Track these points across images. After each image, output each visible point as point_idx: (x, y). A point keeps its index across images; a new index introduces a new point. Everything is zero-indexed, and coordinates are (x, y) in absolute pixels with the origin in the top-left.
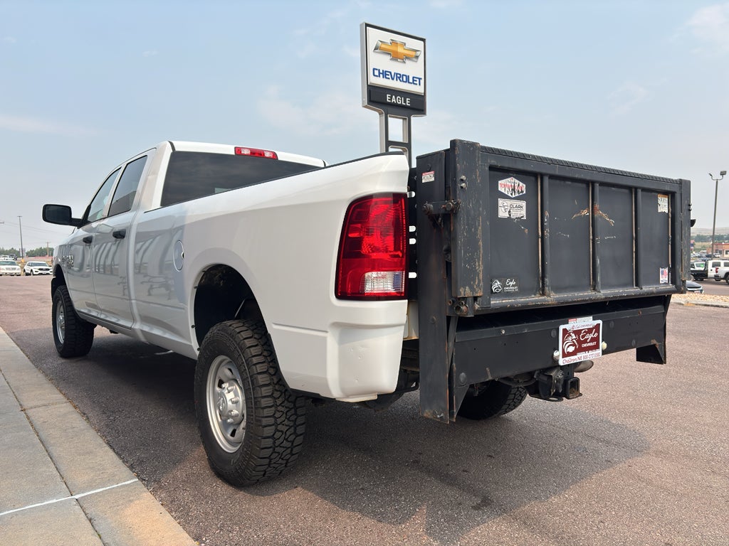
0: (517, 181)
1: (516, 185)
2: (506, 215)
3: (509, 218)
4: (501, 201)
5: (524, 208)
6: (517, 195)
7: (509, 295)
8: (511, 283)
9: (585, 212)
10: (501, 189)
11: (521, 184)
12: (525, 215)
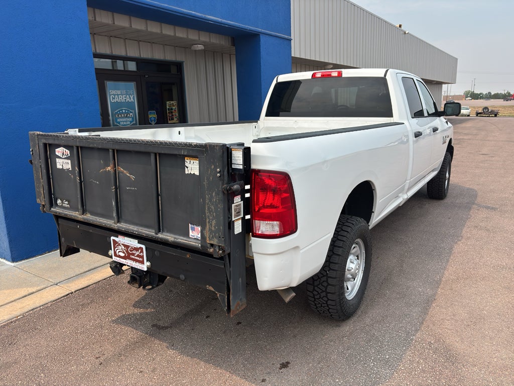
0: (64, 149)
1: (64, 151)
2: (61, 167)
3: (62, 169)
4: (57, 160)
5: (70, 163)
6: (65, 157)
7: (65, 208)
8: (66, 203)
9: (109, 168)
10: (57, 153)
11: (67, 151)
12: (71, 168)
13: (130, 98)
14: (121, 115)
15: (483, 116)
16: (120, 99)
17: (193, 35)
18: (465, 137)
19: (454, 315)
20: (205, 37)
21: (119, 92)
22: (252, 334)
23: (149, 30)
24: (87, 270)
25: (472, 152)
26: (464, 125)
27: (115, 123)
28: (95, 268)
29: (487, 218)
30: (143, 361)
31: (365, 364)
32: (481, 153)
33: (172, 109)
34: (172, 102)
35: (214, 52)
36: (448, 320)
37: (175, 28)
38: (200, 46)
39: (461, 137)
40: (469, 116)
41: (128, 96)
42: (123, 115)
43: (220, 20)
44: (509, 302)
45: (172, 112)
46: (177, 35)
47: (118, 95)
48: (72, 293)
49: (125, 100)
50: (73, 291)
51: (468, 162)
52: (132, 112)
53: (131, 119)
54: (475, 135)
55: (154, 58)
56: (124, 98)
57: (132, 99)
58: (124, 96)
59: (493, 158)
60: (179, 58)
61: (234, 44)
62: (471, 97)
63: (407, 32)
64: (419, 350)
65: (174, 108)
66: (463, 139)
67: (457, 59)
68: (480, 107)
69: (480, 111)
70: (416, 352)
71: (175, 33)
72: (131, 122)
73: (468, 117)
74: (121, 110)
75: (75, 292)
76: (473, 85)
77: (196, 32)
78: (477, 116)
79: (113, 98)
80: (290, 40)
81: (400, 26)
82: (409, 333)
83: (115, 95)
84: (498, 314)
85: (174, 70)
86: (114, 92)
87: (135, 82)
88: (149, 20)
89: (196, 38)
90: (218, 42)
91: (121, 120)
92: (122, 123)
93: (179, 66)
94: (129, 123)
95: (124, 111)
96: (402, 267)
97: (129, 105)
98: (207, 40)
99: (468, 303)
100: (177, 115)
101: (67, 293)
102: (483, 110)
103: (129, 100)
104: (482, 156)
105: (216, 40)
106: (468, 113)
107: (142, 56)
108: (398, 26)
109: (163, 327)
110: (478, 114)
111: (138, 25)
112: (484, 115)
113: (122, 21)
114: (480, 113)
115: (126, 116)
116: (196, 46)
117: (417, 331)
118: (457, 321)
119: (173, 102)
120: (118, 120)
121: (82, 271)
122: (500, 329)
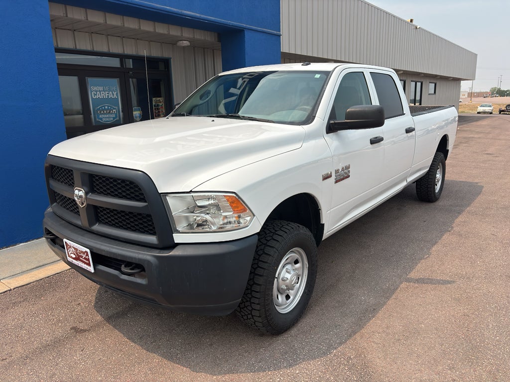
13: (113, 95)
14: (103, 111)
15: (506, 114)
16: (102, 95)
17: (174, 31)
18: (476, 136)
19: (388, 328)
20: (187, 33)
21: (101, 88)
22: (168, 341)
23: (126, 25)
24: (35, 267)
25: (478, 151)
26: (479, 123)
27: (97, 120)
28: (43, 265)
29: (464, 222)
30: (46, 365)
31: (271, 379)
32: (486, 152)
33: (158, 106)
34: (158, 99)
35: (204, 48)
36: (379, 333)
37: (155, 24)
38: (185, 42)
39: (472, 136)
40: (491, 113)
41: (111, 92)
42: (105, 112)
43: (198, 15)
44: (453, 316)
45: (158, 109)
46: (157, 31)
47: (100, 91)
48: (11, 290)
49: (108, 96)
50: (12, 288)
51: (469, 162)
52: (115, 109)
53: (114, 116)
54: (487, 133)
55: (139, 54)
56: (107, 95)
57: (115, 95)
58: (106, 92)
59: (497, 159)
60: (166, 55)
61: (219, 40)
62: (497, 93)
63: (418, 27)
64: (334, 365)
65: (160, 104)
66: (473, 137)
67: (477, 55)
68: (504, 105)
69: (503, 109)
70: (330, 367)
71: (155, 29)
72: (114, 118)
73: (491, 115)
74: (103, 106)
75: (14, 289)
76: (500, 82)
77: (179, 28)
78: (500, 113)
79: (95, 95)
80: (279, 36)
81: (411, 21)
82: (332, 345)
83: (96, 91)
84: (436, 329)
85: (162, 67)
86: (96, 88)
87: (118, 79)
88: (142, 19)
89: (179, 34)
90: (203, 38)
91: (103, 116)
92: (104, 119)
93: (166, 62)
94: (112, 119)
95: (106, 107)
96: (354, 272)
97: (113, 101)
98: (191, 36)
99: (408, 315)
100: (164, 111)
101: (6, 290)
102: (506, 107)
103: (112, 96)
104: (485, 156)
105: (200, 36)
106: (490, 111)
107: (126, 53)
108: (409, 21)
109: (81, 330)
110: (501, 111)
111: (131, 24)
112: (508, 113)
113: (114, 21)
114: (503, 111)
115: (109, 112)
116: (181, 42)
117: (341, 344)
118: (388, 334)
119: (160, 98)
120: (100, 116)
121: (29, 268)
122: (433, 346)
